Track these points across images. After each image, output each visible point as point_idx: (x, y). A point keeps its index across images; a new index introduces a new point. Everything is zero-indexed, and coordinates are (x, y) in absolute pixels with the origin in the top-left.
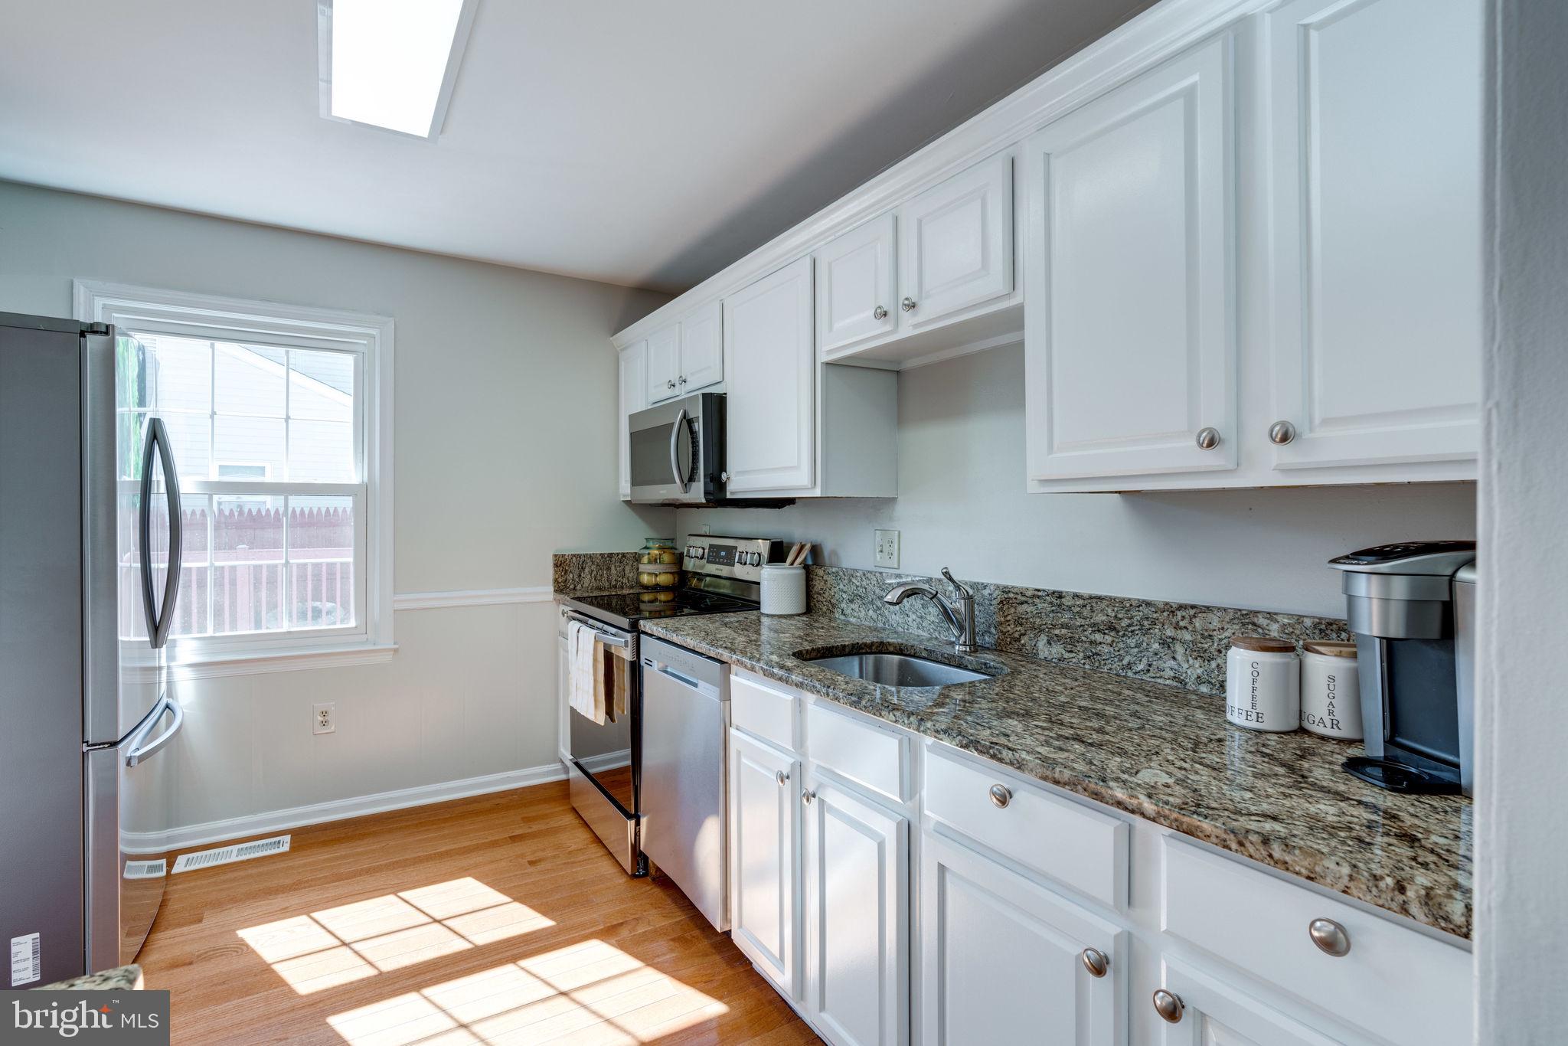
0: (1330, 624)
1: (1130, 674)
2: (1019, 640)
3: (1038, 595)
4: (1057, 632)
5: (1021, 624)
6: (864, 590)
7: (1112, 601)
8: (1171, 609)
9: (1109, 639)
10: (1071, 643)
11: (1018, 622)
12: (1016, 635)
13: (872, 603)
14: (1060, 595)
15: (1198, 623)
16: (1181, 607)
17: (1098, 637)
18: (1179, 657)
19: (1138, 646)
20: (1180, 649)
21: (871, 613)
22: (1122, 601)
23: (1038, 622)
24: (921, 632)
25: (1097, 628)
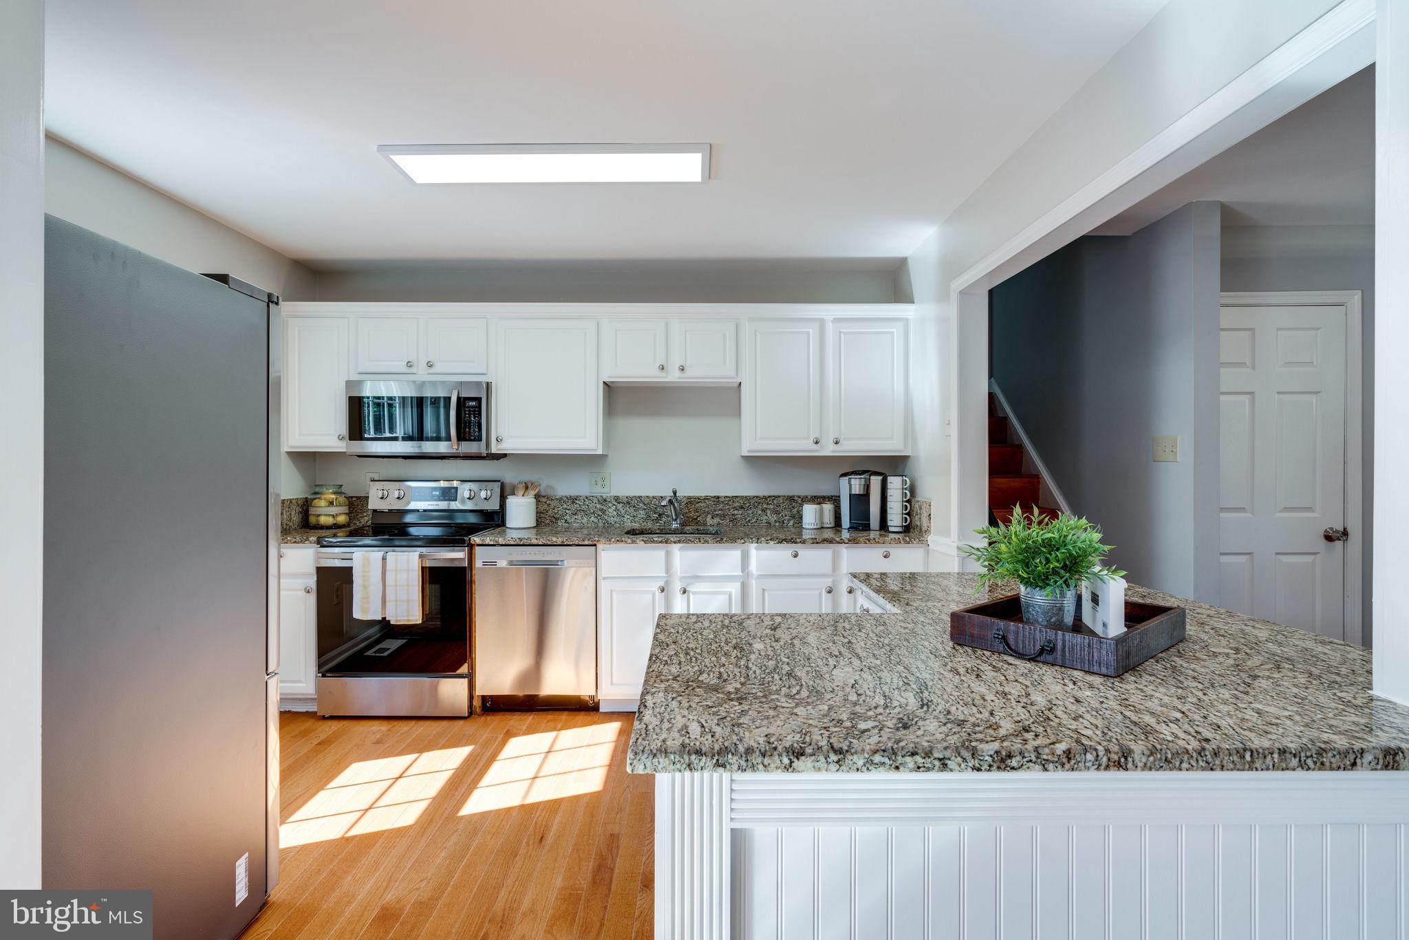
0: (815, 497)
1: (749, 524)
2: (696, 519)
3: (706, 498)
4: (717, 513)
5: (698, 512)
6: (587, 507)
7: (742, 497)
8: (765, 498)
9: (740, 512)
10: (723, 516)
11: (696, 511)
12: (695, 517)
13: (594, 513)
14: (718, 497)
15: (775, 502)
16: (769, 497)
17: (736, 512)
18: (768, 515)
19: (753, 513)
20: (768, 512)
21: (593, 519)
22: (746, 497)
23: (707, 510)
24: (633, 524)
25: (735, 509)
